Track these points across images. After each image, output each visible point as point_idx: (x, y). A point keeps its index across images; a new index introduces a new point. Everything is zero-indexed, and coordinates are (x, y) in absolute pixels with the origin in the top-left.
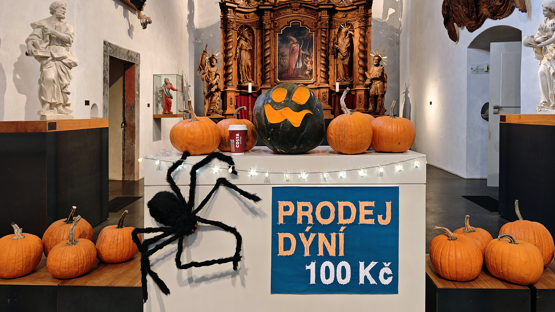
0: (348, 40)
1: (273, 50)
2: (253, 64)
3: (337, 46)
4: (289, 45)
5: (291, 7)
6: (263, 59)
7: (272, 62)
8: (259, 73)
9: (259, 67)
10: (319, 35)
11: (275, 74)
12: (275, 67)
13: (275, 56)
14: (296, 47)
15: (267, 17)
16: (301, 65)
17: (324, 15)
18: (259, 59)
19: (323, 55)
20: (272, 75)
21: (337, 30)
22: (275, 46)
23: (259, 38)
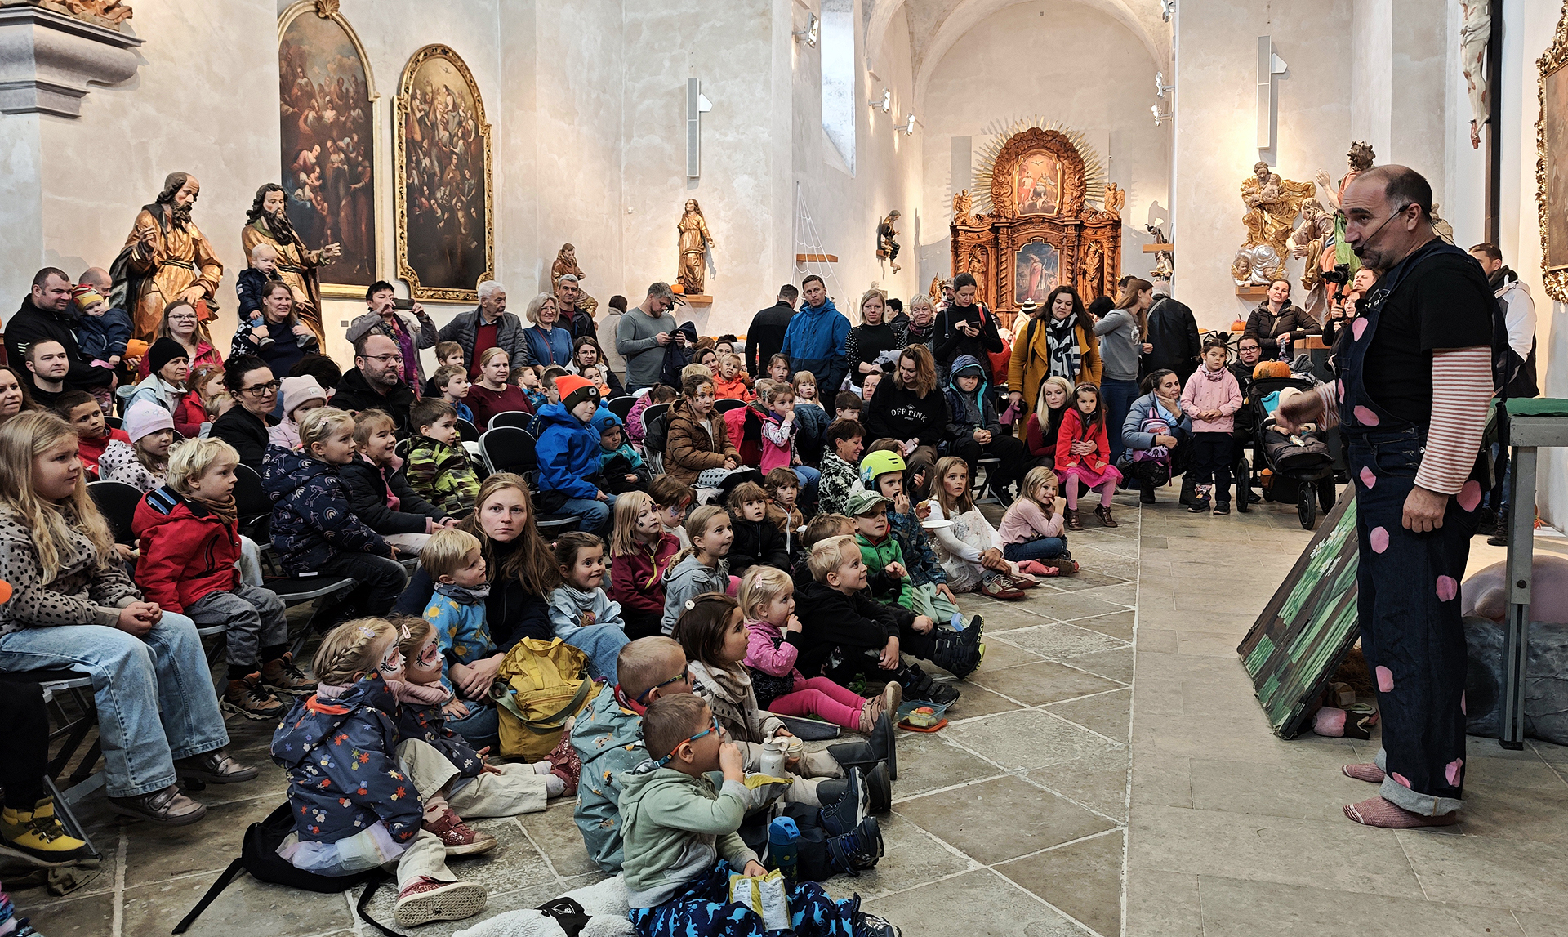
0: (1097, 260)
1: (1010, 269)
2: (986, 286)
3: (1083, 266)
4: (1029, 265)
5: (1032, 223)
6: (999, 280)
7: (1010, 284)
8: (994, 295)
9: (994, 289)
10: (1065, 252)
11: (1012, 296)
12: (1013, 289)
13: (1013, 277)
14: (1038, 266)
15: (1003, 235)
16: (1043, 286)
17: (1072, 232)
18: (994, 280)
19: (1070, 276)
20: (1009, 297)
21: (1086, 247)
22: (1013, 265)
23: (994, 257)
